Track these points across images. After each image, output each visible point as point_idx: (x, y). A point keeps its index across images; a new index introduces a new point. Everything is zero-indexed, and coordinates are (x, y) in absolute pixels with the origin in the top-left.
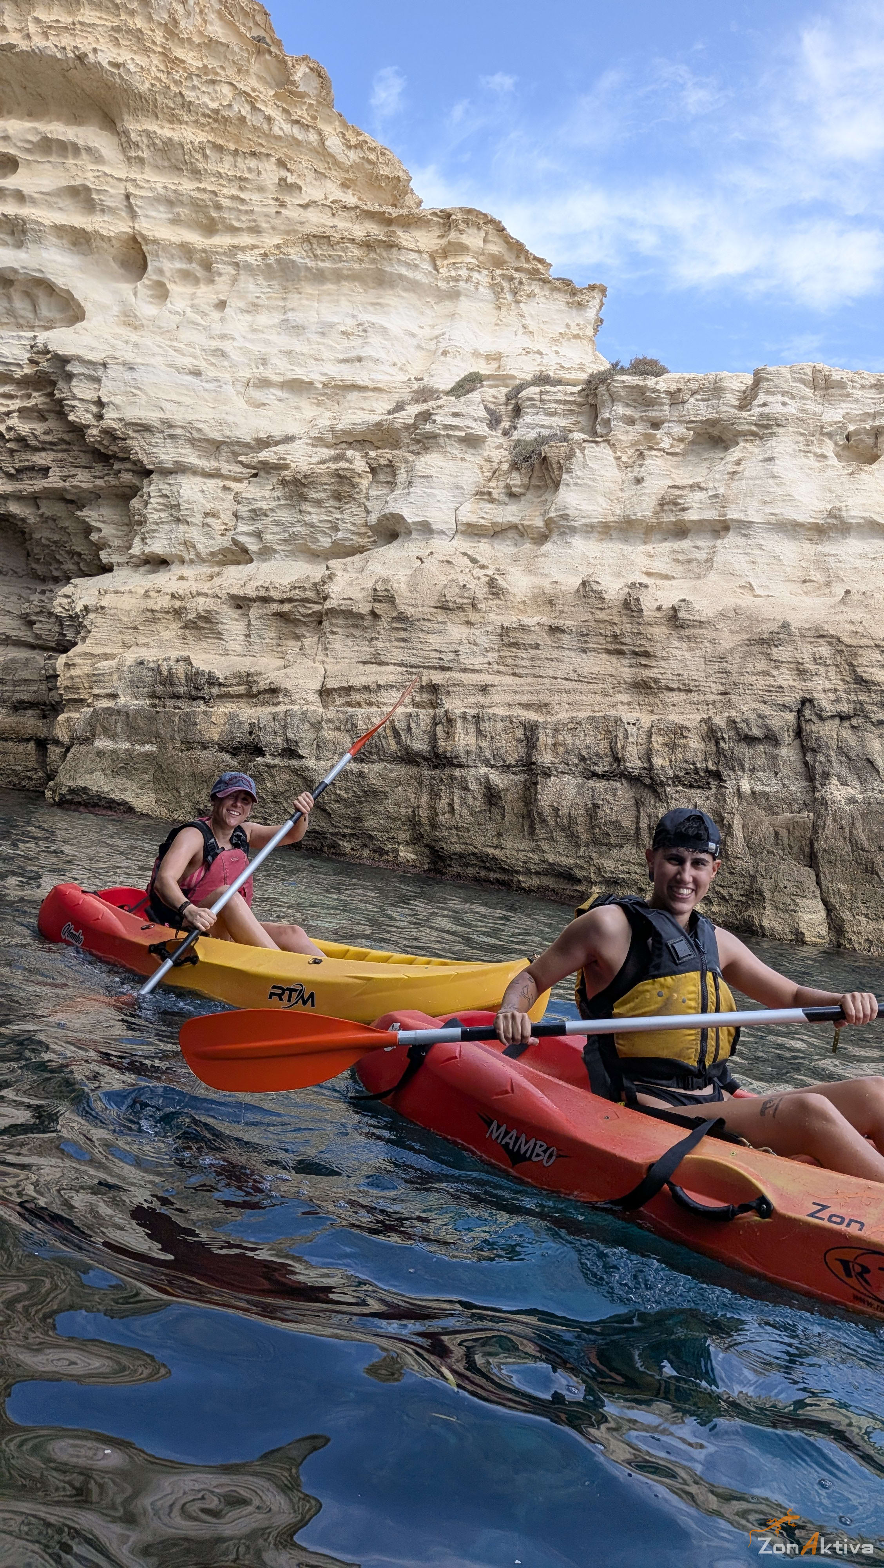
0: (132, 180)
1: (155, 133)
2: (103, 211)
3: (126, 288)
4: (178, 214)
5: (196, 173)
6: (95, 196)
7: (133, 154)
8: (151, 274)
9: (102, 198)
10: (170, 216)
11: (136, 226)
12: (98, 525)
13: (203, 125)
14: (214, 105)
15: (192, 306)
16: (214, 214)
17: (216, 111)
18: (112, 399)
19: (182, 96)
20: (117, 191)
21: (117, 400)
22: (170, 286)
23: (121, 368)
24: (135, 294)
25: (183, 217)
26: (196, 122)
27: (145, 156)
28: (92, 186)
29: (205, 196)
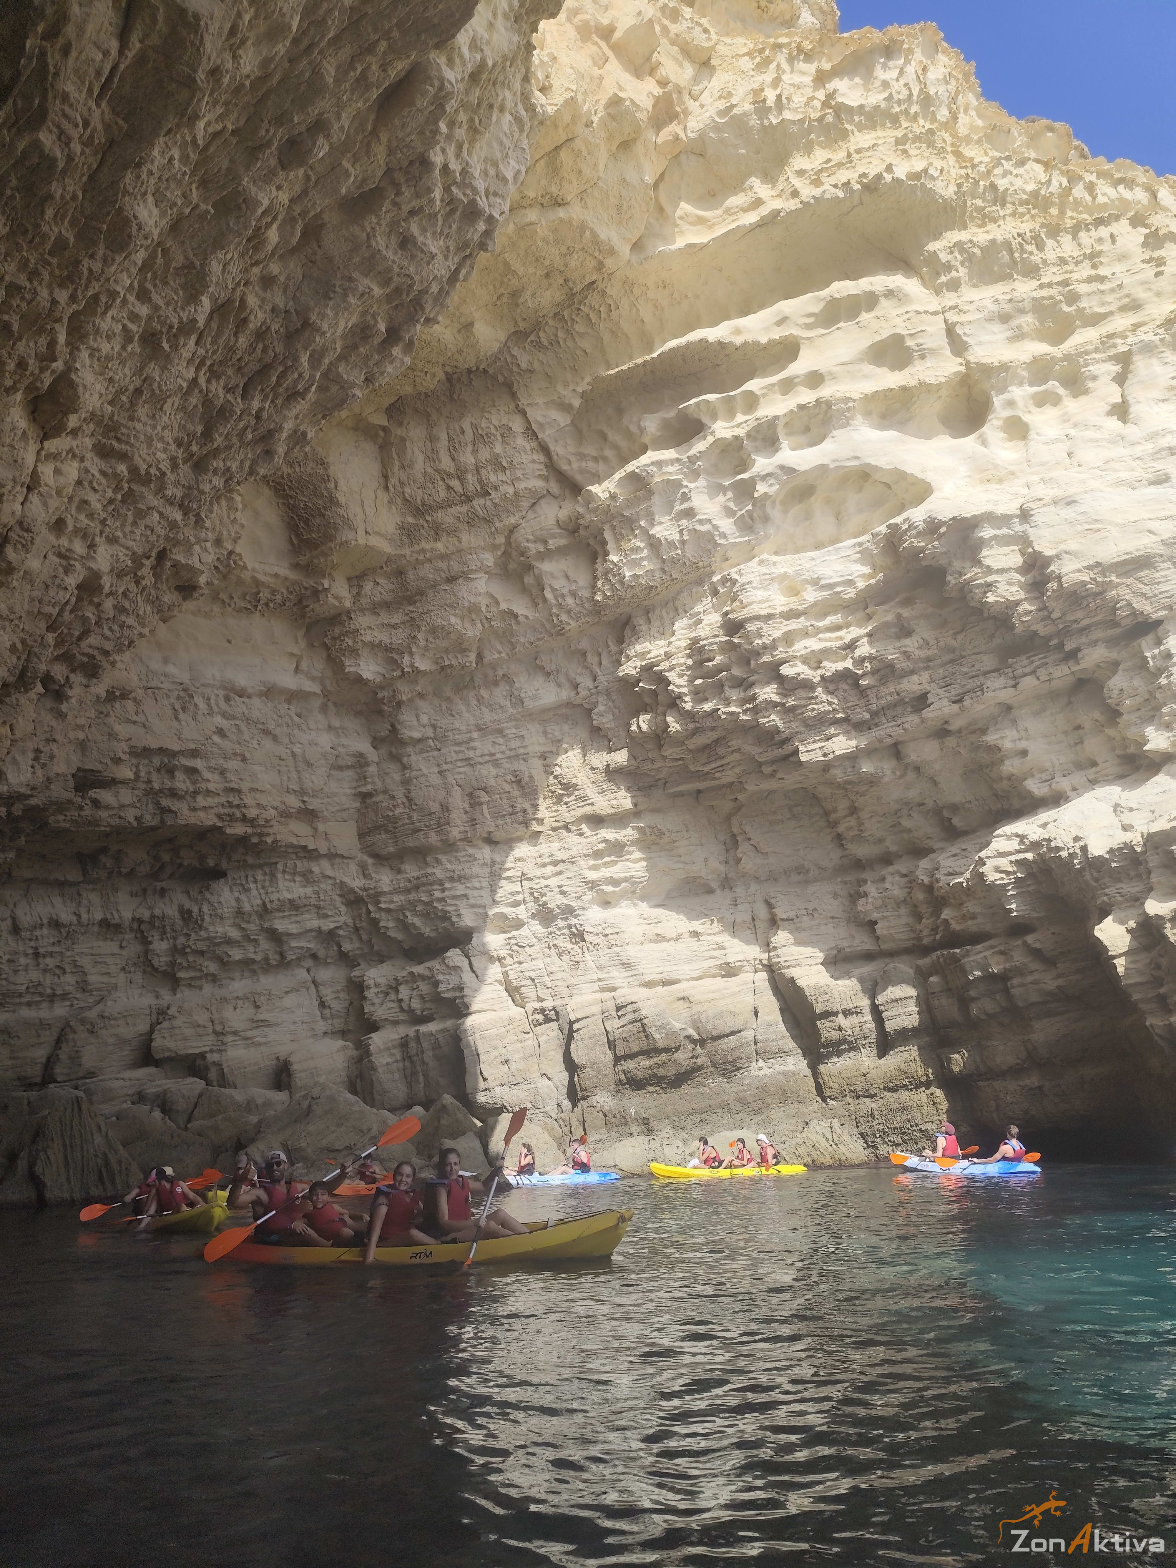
0: (951, 308)
1: (971, 241)
2: (923, 357)
3: (969, 442)
4: (1019, 327)
5: (1032, 271)
6: (910, 343)
7: (943, 279)
8: (999, 412)
9: (920, 341)
10: (1009, 334)
11: (972, 359)
12: (1023, 744)
13: (1022, 215)
14: (1030, 187)
15: (1075, 426)
16: (1066, 309)
17: (1035, 194)
18: (1062, 547)
19: (993, 187)
20: (936, 327)
21: (1072, 546)
22: (1026, 418)
23: (1052, 508)
24: (984, 443)
25: (1026, 329)
26: (1014, 214)
27: (961, 274)
28: (905, 333)
29: (1054, 291)
